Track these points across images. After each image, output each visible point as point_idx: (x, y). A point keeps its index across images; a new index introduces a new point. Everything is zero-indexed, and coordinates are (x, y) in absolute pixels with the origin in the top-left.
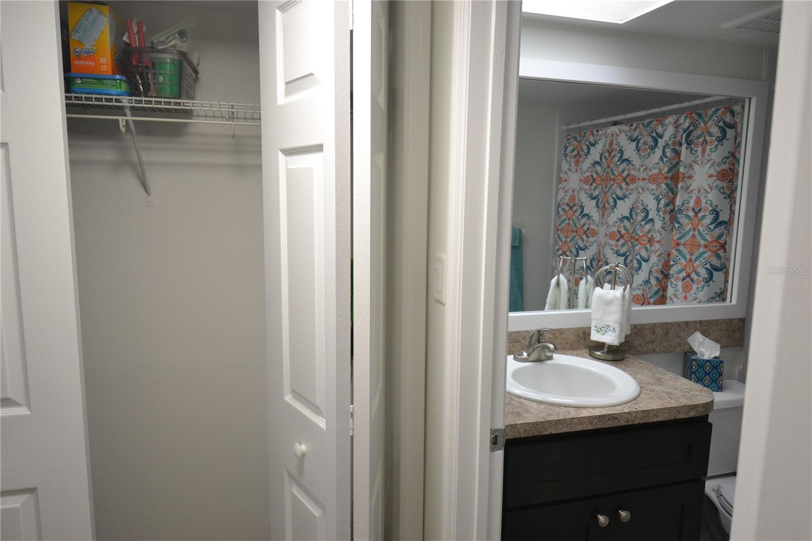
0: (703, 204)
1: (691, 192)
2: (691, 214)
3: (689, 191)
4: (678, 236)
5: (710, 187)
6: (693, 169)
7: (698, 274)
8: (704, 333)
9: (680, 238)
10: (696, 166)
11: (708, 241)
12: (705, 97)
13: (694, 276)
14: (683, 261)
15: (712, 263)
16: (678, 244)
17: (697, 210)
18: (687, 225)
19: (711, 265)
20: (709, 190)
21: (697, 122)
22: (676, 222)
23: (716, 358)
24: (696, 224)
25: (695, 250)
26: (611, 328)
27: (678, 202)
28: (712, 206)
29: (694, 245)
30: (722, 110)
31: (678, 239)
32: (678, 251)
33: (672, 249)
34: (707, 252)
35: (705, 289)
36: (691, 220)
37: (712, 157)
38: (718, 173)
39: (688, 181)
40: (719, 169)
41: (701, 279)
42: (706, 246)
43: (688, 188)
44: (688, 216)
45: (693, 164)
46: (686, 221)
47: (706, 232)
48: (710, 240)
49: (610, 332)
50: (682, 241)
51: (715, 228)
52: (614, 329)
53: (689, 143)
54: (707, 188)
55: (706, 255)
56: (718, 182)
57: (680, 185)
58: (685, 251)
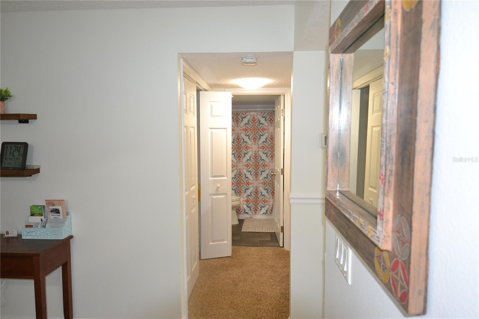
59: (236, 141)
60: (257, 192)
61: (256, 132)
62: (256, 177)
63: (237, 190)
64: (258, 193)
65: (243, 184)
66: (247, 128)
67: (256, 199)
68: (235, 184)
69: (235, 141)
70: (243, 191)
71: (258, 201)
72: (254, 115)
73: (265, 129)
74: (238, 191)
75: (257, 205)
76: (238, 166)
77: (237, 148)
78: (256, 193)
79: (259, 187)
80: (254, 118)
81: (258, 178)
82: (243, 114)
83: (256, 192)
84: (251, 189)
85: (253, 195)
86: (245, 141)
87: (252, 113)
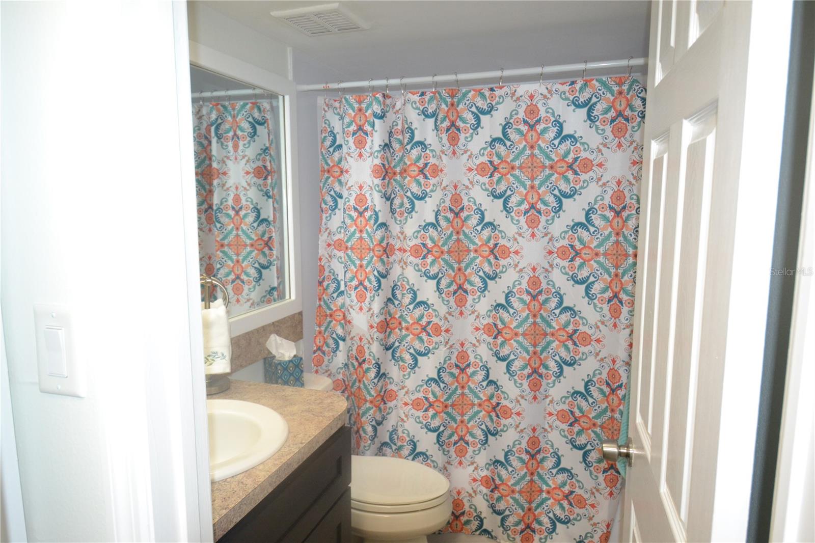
0: (244, 202)
1: (228, 189)
2: (232, 213)
3: (225, 188)
4: (221, 237)
5: (249, 184)
6: (226, 165)
7: (248, 275)
8: (278, 333)
9: (223, 239)
10: (229, 163)
11: (253, 239)
12: (254, 87)
13: (244, 277)
14: (230, 263)
15: (260, 261)
16: (222, 246)
17: (237, 208)
18: (229, 224)
19: (259, 264)
20: (248, 188)
21: (224, 115)
22: (217, 221)
23: (295, 356)
24: (239, 224)
25: (242, 250)
26: (220, 355)
27: (216, 200)
28: (252, 204)
29: (238, 245)
30: (250, 105)
31: (221, 240)
32: (224, 252)
33: (217, 251)
34: (254, 251)
35: (256, 289)
36: (232, 219)
37: (246, 153)
38: (254, 169)
39: (224, 178)
40: (254, 166)
41: (251, 279)
42: (252, 245)
43: (224, 185)
44: (228, 215)
45: (225, 159)
46: (227, 220)
47: (250, 230)
48: (255, 238)
49: (219, 359)
50: (226, 242)
51: (258, 226)
52: (223, 355)
53: (219, 137)
54: (245, 185)
55: (254, 254)
56: (255, 179)
57: (215, 182)
58: (231, 253)
59: (447, 219)
60: (538, 452)
61: (541, 177)
62: (535, 386)
63: (446, 434)
64: (539, 457)
65: (476, 409)
66: (496, 161)
67: (532, 481)
68: (438, 407)
69: (440, 217)
70: (473, 436)
71: (541, 491)
72: (532, 97)
73: (587, 165)
74: (450, 436)
75: (537, 508)
76: (452, 330)
77: (449, 252)
78: (533, 457)
79: (546, 430)
80: (532, 110)
81: (542, 390)
82: (483, 96)
83: (534, 451)
84: (509, 438)
85: (516, 463)
86: (486, 220)
87: (523, 89)
